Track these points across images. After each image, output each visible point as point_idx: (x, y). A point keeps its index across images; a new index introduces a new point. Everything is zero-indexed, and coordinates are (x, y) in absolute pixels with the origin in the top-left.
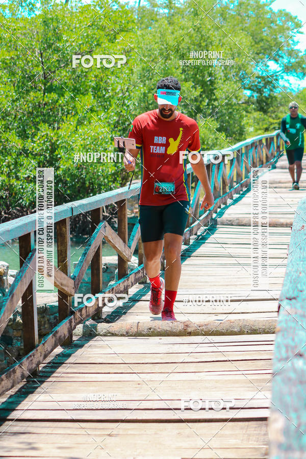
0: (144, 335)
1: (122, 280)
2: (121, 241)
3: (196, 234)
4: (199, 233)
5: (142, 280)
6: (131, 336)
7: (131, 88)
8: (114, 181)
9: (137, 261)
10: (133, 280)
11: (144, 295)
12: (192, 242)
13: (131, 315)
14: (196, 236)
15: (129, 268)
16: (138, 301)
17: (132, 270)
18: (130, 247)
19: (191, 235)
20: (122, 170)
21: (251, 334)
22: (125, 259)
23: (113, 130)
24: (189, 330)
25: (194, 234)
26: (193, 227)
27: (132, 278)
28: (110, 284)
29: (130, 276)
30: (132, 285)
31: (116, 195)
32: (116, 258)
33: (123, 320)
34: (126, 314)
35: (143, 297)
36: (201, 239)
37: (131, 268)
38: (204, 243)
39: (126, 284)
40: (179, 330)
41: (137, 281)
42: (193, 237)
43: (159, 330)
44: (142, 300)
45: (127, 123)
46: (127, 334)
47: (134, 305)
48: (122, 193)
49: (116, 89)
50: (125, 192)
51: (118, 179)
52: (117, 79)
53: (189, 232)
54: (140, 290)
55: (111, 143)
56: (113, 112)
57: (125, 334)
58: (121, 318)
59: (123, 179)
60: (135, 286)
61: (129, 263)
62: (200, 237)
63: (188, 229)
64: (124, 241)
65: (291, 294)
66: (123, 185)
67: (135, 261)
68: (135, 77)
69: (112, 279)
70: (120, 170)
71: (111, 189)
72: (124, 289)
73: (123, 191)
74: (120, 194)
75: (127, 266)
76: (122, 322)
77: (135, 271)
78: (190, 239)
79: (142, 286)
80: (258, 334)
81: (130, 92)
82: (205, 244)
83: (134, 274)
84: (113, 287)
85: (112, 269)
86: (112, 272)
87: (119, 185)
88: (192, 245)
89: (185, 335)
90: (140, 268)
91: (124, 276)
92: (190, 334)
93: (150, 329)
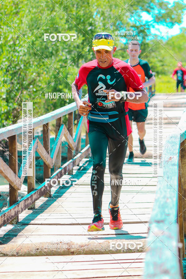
0: (32, 255)
1: (13, 206)
2: (12, 172)
3: (78, 165)
4: (81, 165)
5: (31, 206)
6: (21, 256)
7: (21, 36)
8: (7, 119)
9: (27, 190)
10: (23, 207)
11: (33, 220)
12: (75, 172)
13: (21, 237)
14: (78, 167)
15: (20, 195)
16: (28, 224)
17: (22, 197)
18: (20, 177)
19: (74, 166)
20: (13, 109)
21: (126, 252)
22: (15, 188)
23: (5, 74)
24: (72, 250)
25: (76, 165)
26: (75, 159)
27: (22, 204)
28: (3, 210)
29: (20, 203)
30: (22, 211)
31: (7, 132)
32: (8, 186)
33: (14, 242)
34: (17, 236)
35: (32, 221)
36: (83, 170)
37: (22, 195)
38: (85, 173)
39: (16, 210)
40: (63, 250)
41: (26, 207)
42: (76, 168)
43: (45, 250)
44: (30, 224)
45: (18, 68)
46: (18, 254)
47: (23, 229)
48: (13, 130)
49: (8, 38)
50: (15, 129)
51: (9, 117)
52: (9, 28)
53: (72, 164)
54: (29, 215)
55: (4, 86)
56: (4, 58)
57: (15, 254)
58: (13, 240)
59: (14, 117)
60: (24, 212)
61: (19, 191)
62: (82, 168)
63: (71, 161)
64: (15, 172)
65: (159, 218)
66: (14, 122)
67: (25, 190)
68: (24, 26)
69: (4, 205)
70: (11, 109)
71: (4, 126)
72: (15, 214)
73: (13, 128)
74: (11, 130)
75: (18, 194)
76: (13, 244)
77: (25, 198)
78: (73, 169)
79: (31, 211)
80: (133, 252)
81: (20, 40)
82: (87, 174)
83: (23, 201)
84: (5, 212)
85: (5, 197)
86: (5, 200)
87: (11, 123)
88: (75, 175)
89: (69, 255)
90: (29, 196)
91: (15, 203)
92: (73, 253)
93: (38, 249)
